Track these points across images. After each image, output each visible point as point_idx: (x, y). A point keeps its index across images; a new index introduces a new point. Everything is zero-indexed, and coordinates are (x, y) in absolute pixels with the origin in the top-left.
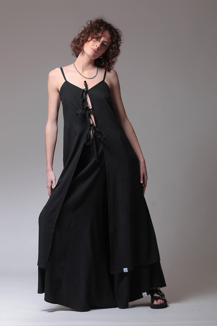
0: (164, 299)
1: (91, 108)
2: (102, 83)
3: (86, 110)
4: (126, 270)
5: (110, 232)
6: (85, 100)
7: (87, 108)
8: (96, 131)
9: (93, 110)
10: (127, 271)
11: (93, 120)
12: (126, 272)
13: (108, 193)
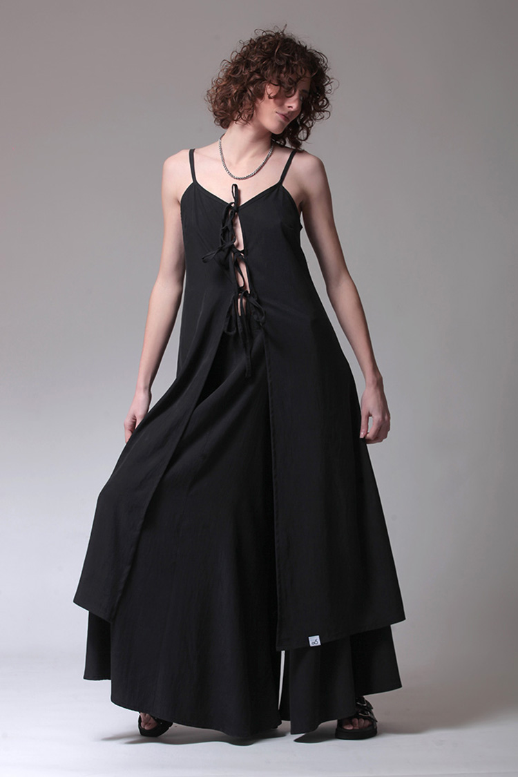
0: (370, 717)
1: (241, 248)
2: (276, 190)
3: (229, 253)
4: (315, 641)
5: (276, 548)
6: (230, 228)
7: (233, 248)
8: (251, 305)
9: (247, 255)
10: (319, 644)
11: (243, 278)
12: (315, 645)
13: (273, 455)
